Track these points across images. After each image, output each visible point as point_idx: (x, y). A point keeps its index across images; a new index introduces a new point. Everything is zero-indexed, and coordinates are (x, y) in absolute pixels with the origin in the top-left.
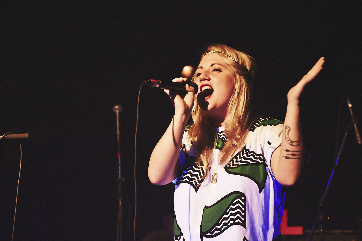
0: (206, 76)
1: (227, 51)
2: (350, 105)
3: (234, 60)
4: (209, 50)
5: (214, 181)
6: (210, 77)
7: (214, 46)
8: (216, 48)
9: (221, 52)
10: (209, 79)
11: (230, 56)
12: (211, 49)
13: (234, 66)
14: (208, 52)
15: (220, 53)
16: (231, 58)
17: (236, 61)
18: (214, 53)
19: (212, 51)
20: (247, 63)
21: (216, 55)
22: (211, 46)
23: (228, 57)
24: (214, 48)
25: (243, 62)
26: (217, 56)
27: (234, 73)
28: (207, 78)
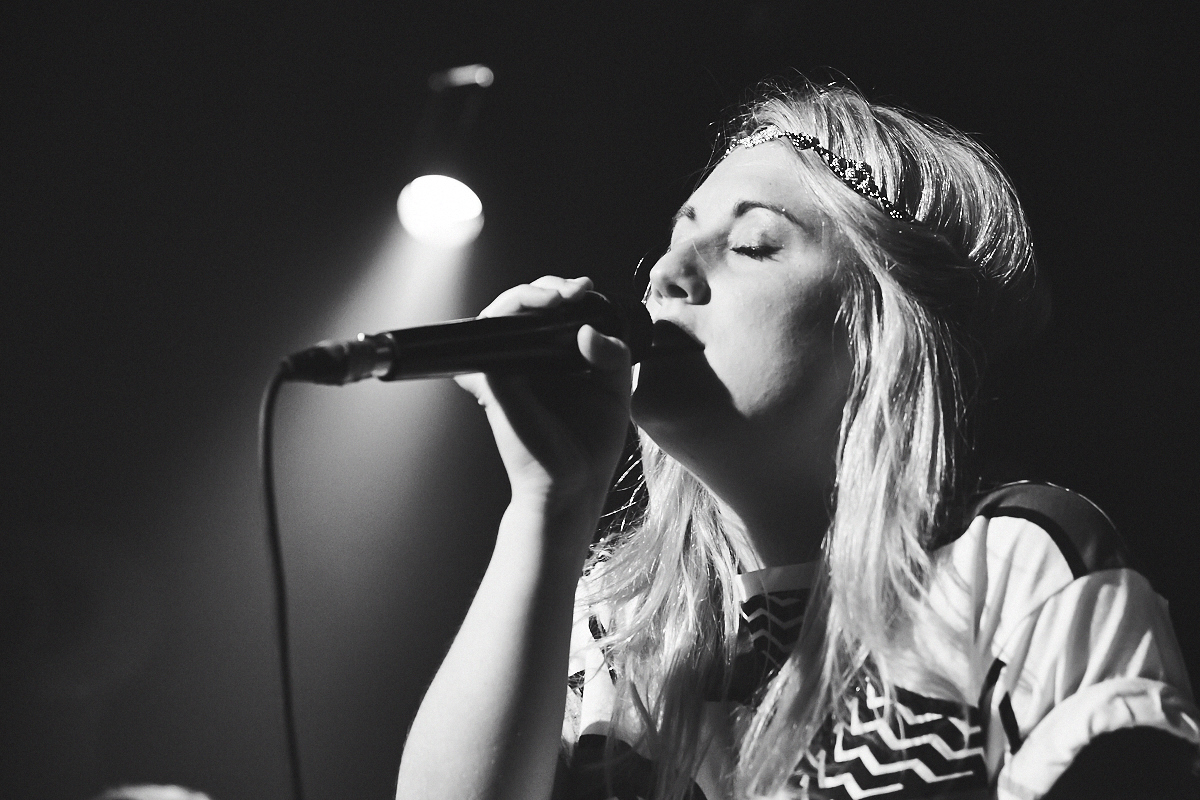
21: (781, 153)
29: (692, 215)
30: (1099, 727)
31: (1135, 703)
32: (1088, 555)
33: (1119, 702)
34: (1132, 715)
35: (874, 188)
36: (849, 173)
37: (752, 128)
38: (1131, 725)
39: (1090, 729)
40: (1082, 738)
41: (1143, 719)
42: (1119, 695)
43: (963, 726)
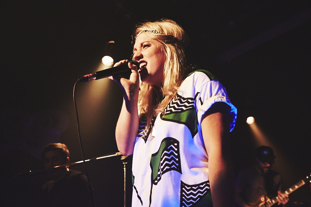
12: (139, 30)
18: (141, 33)
29: (136, 50)
30: (216, 101)
31: (222, 99)
32: (212, 78)
33: (219, 98)
34: (222, 100)
35: (158, 32)
36: (154, 32)
37: (138, 33)
38: (221, 101)
39: (215, 101)
40: (213, 102)
41: (223, 101)
42: (219, 97)
43: (190, 101)
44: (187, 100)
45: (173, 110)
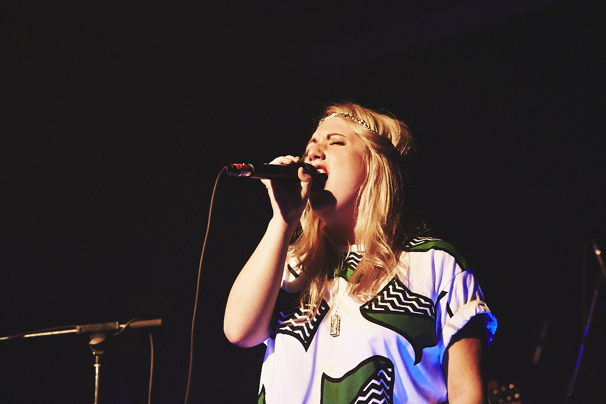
0: (319, 151)
1: (358, 112)
2: (598, 252)
3: (370, 128)
4: (329, 113)
5: (334, 329)
6: (325, 153)
7: (337, 106)
8: (340, 109)
9: (348, 115)
10: (324, 157)
11: (362, 121)
12: (333, 110)
13: (368, 138)
14: (327, 115)
15: (346, 116)
16: (365, 124)
17: (373, 130)
18: (336, 117)
19: (333, 114)
20: (393, 134)
21: (340, 119)
22: (333, 105)
23: (360, 122)
24: (337, 108)
25: (386, 132)
26: (341, 121)
27: (367, 147)
28: (319, 155)
33: (480, 306)
34: (485, 310)
39: (476, 312)
43: (422, 301)
44: (418, 299)
45: (391, 309)
